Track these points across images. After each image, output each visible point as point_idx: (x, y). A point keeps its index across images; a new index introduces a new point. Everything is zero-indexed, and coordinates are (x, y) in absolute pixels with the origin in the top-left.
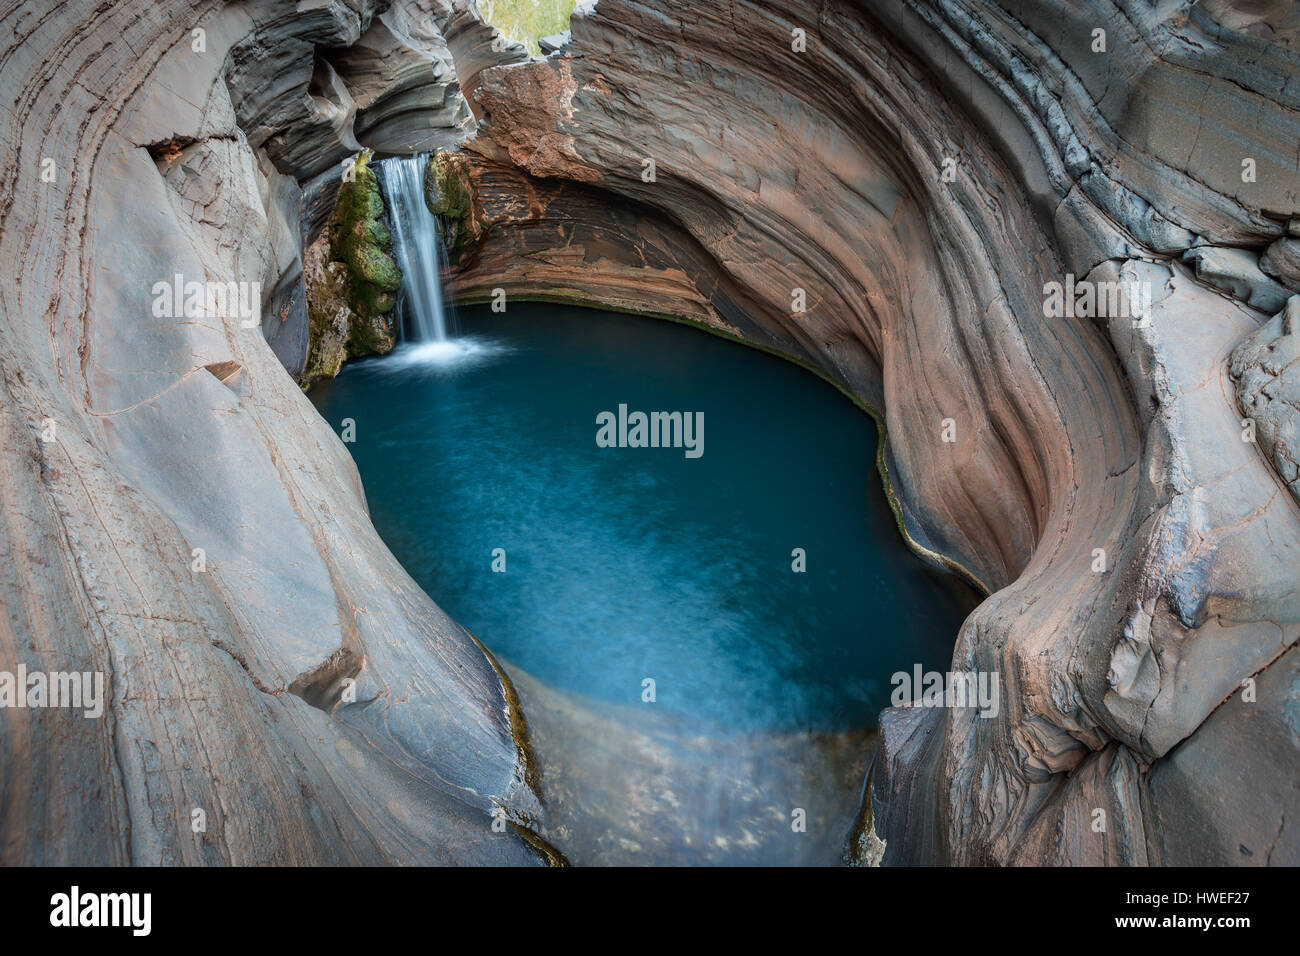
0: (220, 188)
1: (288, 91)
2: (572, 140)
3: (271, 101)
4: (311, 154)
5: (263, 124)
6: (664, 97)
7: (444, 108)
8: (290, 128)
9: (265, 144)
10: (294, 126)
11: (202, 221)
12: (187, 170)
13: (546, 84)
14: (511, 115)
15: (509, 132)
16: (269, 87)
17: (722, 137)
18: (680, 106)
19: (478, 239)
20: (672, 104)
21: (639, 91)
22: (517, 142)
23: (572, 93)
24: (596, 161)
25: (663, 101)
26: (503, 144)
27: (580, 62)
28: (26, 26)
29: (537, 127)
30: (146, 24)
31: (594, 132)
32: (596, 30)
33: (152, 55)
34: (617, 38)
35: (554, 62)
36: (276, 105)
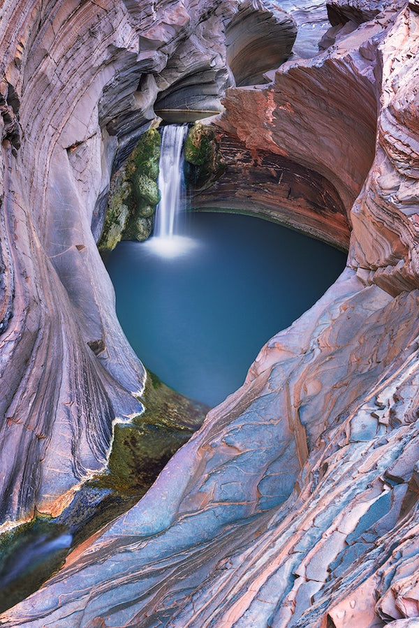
0: (87, 164)
1: (123, 98)
2: (271, 133)
3: (114, 104)
5: (108, 116)
6: (320, 121)
7: (215, 83)
8: (120, 114)
9: (106, 125)
10: (122, 114)
11: (79, 180)
12: (77, 156)
13: (259, 102)
14: (239, 113)
15: (238, 121)
16: (115, 98)
18: (328, 128)
20: (324, 126)
21: (308, 116)
22: (242, 127)
23: (273, 109)
24: (283, 146)
25: (320, 123)
26: (234, 126)
27: (279, 95)
28: (41, 106)
29: (253, 123)
30: (75, 90)
31: (284, 131)
32: (289, 81)
33: (74, 104)
34: (298, 88)
35: (265, 92)
36: (117, 106)
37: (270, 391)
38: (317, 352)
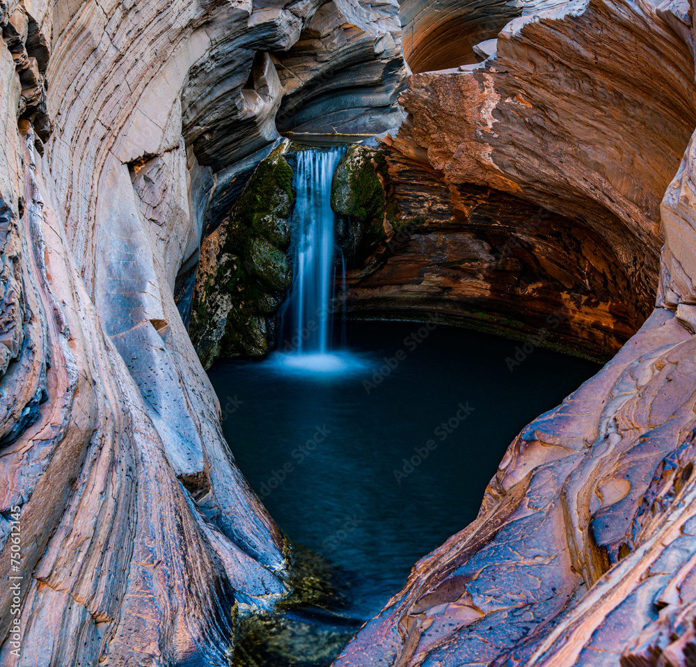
0: (165, 193)
1: (224, 94)
2: (490, 150)
3: (209, 104)
4: (232, 146)
5: (198, 125)
6: (581, 118)
7: (381, 85)
8: (218, 125)
9: (195, 142)
10: (222, 124)
11: (152, 220)
12: (147, 180)
13: (468, 94)
14: (433, 119)
15: (430, 135)
16: (210, 93)
17: (632, 164)
18: (596, 128)
19: (388, 241)
20: (588, 125)
21: (558, 111)
22: (438, 145)
23: (493, 105)
24: (513, 173)
25: (580, 121)
26: (423, 145)
27: (503, 77)
28: (80, 84)
29: (457, 134)
30: (140, 64)
31: (513, 144)
32: (521, 50)
33: (140, 89)
34: (540, 61)
35: (479, 75)
36: (212, 108)
37: (530, 512)
38: (615, 438)
